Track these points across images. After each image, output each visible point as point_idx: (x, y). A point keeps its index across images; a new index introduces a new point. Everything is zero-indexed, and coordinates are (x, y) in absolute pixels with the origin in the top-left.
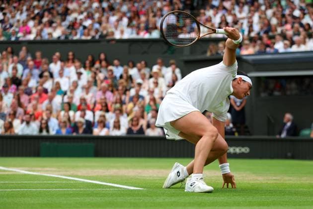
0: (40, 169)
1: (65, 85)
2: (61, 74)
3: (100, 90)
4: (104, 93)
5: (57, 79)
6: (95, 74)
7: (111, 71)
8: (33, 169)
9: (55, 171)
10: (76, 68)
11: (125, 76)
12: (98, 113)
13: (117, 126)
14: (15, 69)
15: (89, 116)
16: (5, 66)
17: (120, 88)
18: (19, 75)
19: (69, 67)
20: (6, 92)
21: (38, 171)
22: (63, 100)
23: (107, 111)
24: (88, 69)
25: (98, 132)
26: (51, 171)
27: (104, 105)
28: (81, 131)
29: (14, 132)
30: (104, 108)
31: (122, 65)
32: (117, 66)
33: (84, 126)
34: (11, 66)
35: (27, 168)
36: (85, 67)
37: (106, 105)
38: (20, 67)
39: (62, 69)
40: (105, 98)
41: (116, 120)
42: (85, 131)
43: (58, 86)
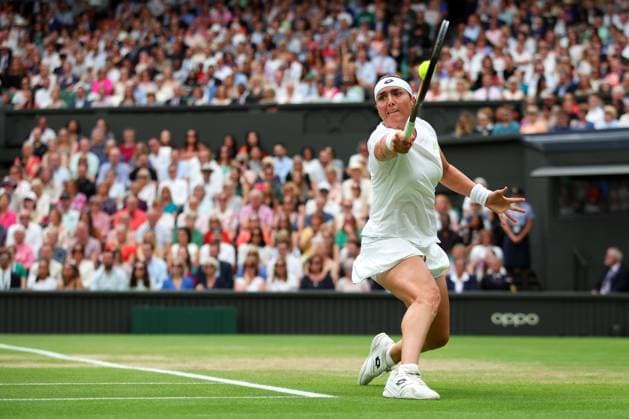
0: (131, 357)
1: (180, 194)
2: (173, 174)
3: (248, 203)
4: (256, 208)
5: (165, 182)
6: (240, 172)
7: (269, 166)
8: (119, 357)
9: (161, 361)
10: (202, 161)
11: (297, 176)
12: (245, 249)
13: (281, 273)
14: (83, 162)
15: (227, 253)
16: (64, 158)
17: (287, 199)
18: (91, 175)
19: (188, 158)
20: (66, 208)
21: (129, 362)
22: (176, 222)
23: (262, 244)
24: (224, 162)
25: (243, 284)
26: (153, 361)
27: (256, 232)
28: (211, 283)
29: (81, 284)
30: (256, 239)
31: (291, 155)
32: (280, 157)
33: (217, 274)
34: (76, 158)
35: (105, 357)
36: (218, 159)
37: (261, 234)
38: (93, 159)
39: (175, 162)
40: (258, 220)
41: (280, 263)
42: (219, 284)
43: (166, 195)
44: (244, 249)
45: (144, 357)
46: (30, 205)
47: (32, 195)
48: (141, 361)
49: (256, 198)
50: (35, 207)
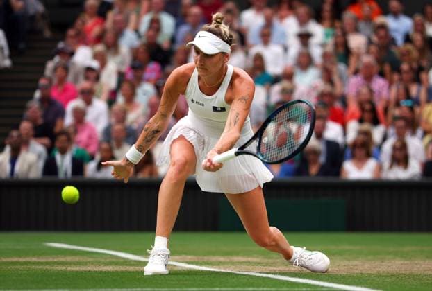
0: (222, 259)
2: (266, 37)
3: (356, 72)
4: (368, 78)
7: (383, 27)
8: (206, 258)
9: (259, 263)
13: (401, 157)
15: (333, 131)
17: (405, 67)
18: (163, 40)
19: (282, 18)
21: (219, 264)
22: (268, 97)
23: (376, 122)
24: (327, 23)
25: (354, 171)
26: (249, 263)
27: (367, 107)
28: (314, 170)
30: (367, 116)
32: (396, 15)
33: (322, 159)
34: (146, 20)
35: (189, 258)
37: (373, 110)
38: (167, 22)
39: (269, 25)
41: (398, 145)
43: (258, 63)
44: (353, 127)
45: (236, 259)
46: (92, 75)
47: (95, 64)
48: (233, 263)
49: (368, 67)
50: (97, 78)
